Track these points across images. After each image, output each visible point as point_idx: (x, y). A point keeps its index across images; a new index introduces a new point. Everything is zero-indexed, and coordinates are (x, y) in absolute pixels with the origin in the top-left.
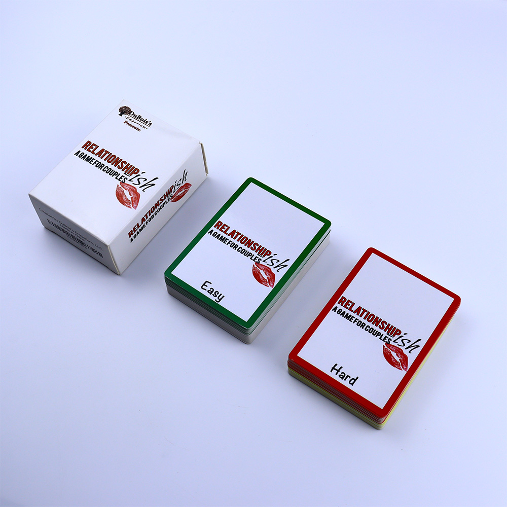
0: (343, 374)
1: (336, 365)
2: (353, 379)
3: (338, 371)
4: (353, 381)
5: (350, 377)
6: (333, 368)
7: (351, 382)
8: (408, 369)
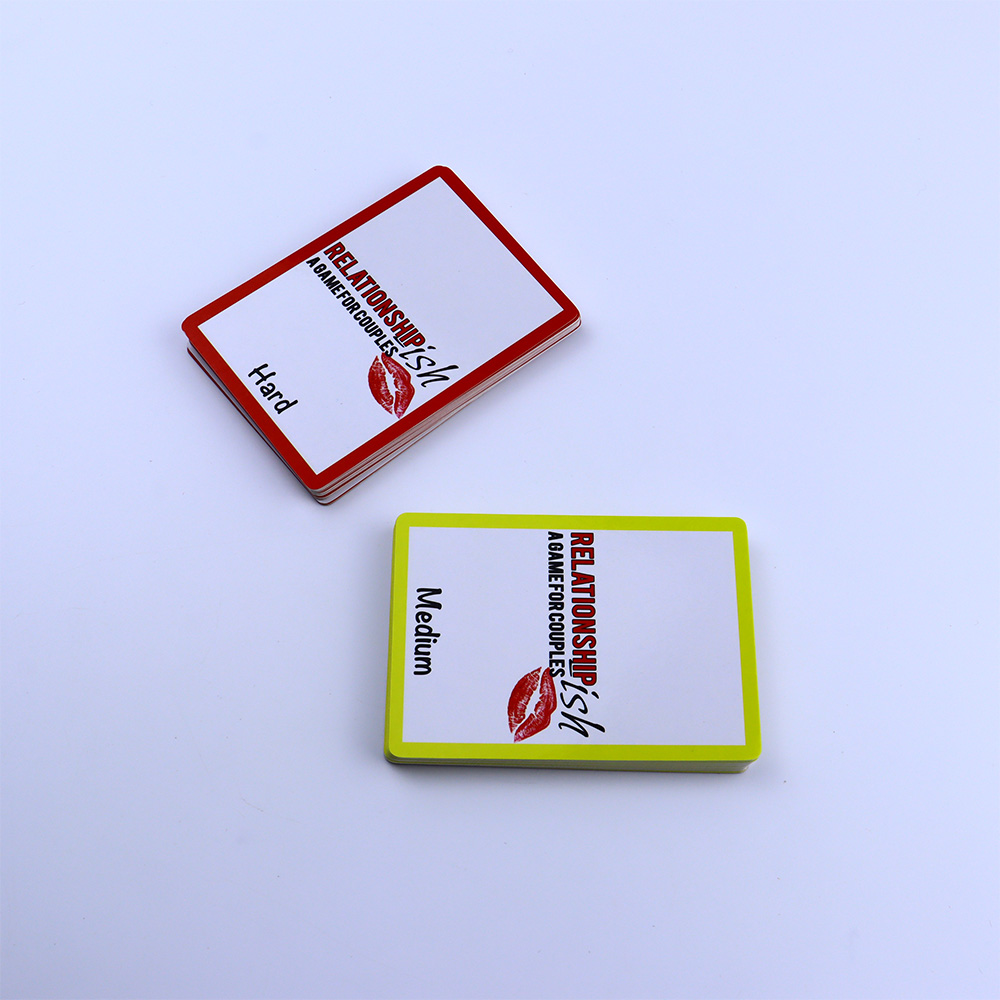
0: (270, 388)
1: (266, 366)
2: (286, 402)
3: (264, 378)
4: (285, 405)
5: (281, 397)
6: (256, 371)
7: (279, 407)
8: (404, 415)
